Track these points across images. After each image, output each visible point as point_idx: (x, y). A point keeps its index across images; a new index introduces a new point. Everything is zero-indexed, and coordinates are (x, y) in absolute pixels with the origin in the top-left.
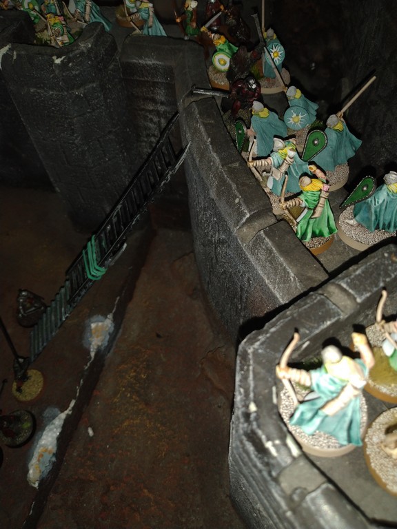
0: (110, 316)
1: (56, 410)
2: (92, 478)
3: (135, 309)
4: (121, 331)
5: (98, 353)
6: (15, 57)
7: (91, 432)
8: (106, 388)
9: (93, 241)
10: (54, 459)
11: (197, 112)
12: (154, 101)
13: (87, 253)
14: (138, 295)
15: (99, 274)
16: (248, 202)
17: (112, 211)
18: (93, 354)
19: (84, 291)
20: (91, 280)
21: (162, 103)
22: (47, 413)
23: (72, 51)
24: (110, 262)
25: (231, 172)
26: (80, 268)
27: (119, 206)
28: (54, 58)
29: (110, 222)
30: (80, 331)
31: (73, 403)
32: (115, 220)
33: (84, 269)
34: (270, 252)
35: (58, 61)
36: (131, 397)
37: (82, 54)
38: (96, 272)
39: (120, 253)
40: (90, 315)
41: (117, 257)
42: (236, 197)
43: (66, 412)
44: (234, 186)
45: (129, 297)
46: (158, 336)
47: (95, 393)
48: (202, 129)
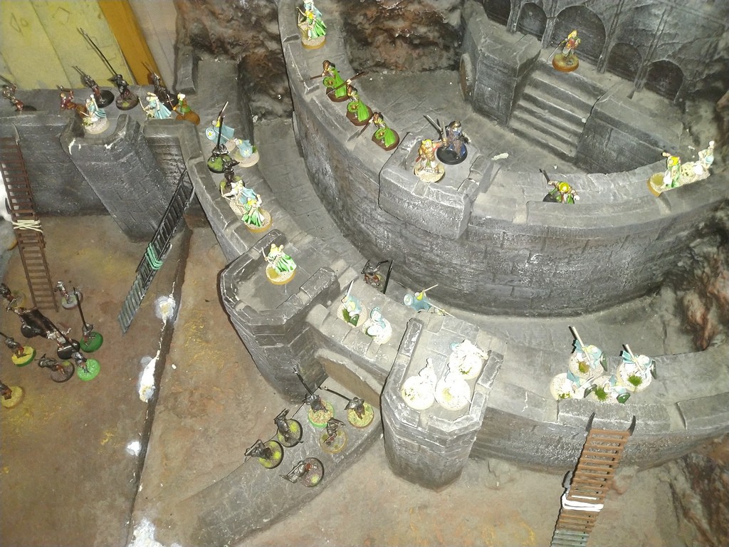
0: (171, 296)
1: (149, 358)
2: (181, 390)
3: (187, 288)
4: (181, 305)
5: (168, 321)
6: (80, 147)
7: (174, 367)
8: (179, 340)
9: (151, 247)
10: (154, 387)
11: (196, 171)
12: (171, 154)
13: (148, 255)
14: (188, 277)
15: (158, 265)
16: (226, 218)
17: (159, 226)
18: (165, 322)
19: (151, 278)
20: (155, 270)
21: (176, 155)
22: (143, 360)
23: (115, 139)
24: (164, 257)
25: (217, 203)
26: (145, 265)
27: (163, 224)
28: (106, 145)
29: (159, 233)
30: (153, 308)
31: (159, 352)
32: (161, 232)
33: (148, 265)
34: (237, 239)
35: (109, 147)
36: (196, 341)
37: (122, 140)
38: (156, 264)
39: (169, 250)
40: (157, 297)
41: (168, 253)
42: (220, 216)
43: (156, 358)
44: (219, 210)
45: (181, 281)
46: (207, 301)
47: (171, 345)
48: (200, 180)
